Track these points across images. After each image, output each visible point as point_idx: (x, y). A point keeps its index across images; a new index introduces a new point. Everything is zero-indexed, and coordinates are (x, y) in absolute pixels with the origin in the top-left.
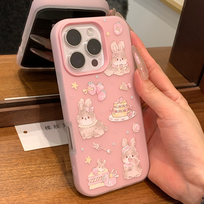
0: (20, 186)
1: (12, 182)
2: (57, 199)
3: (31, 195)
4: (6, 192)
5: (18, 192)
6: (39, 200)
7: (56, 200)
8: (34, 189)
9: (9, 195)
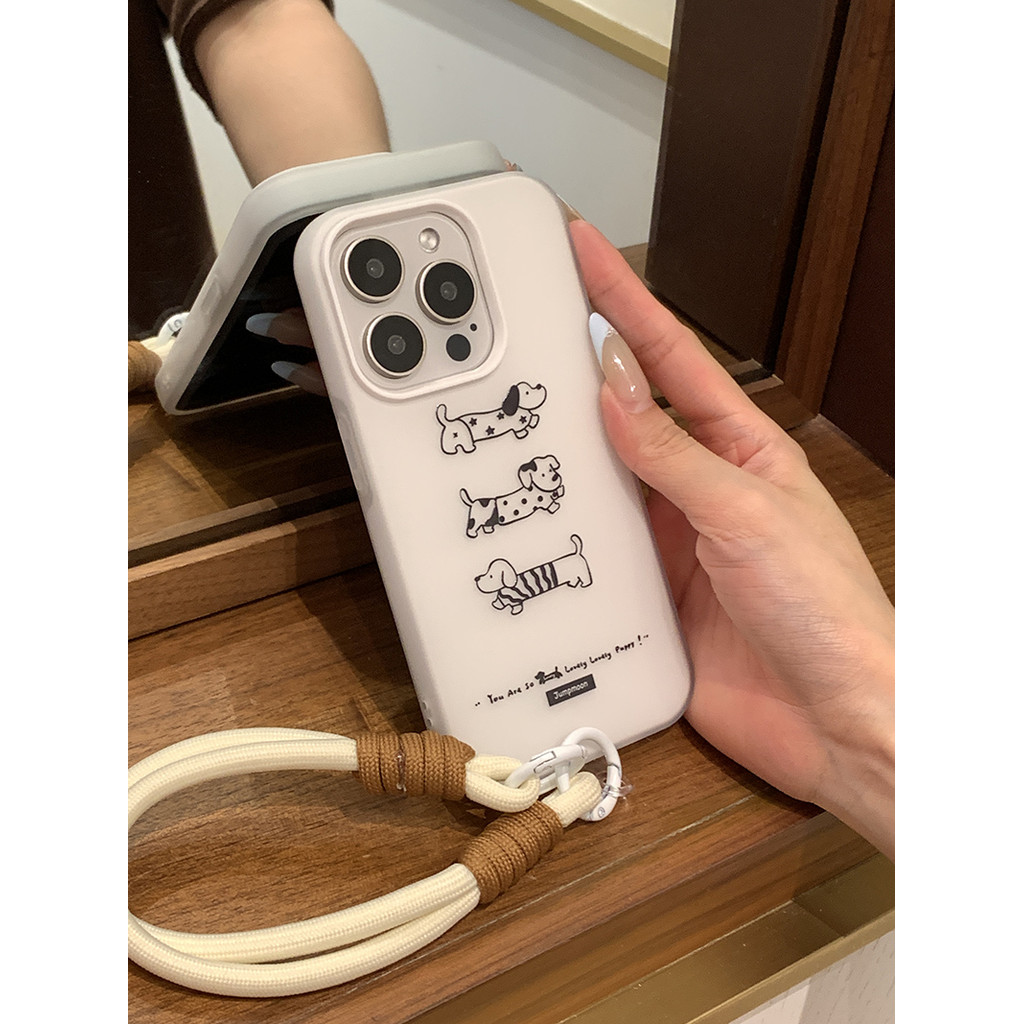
0: (229, 833)
1: (197, 828)
2: (368, 856)
3: (275, 858)
4: (186, 866)
5: (228, 858)
6: (307, 873)
7: (369, 859)
8: (281, 835)
9: (196, 876)
